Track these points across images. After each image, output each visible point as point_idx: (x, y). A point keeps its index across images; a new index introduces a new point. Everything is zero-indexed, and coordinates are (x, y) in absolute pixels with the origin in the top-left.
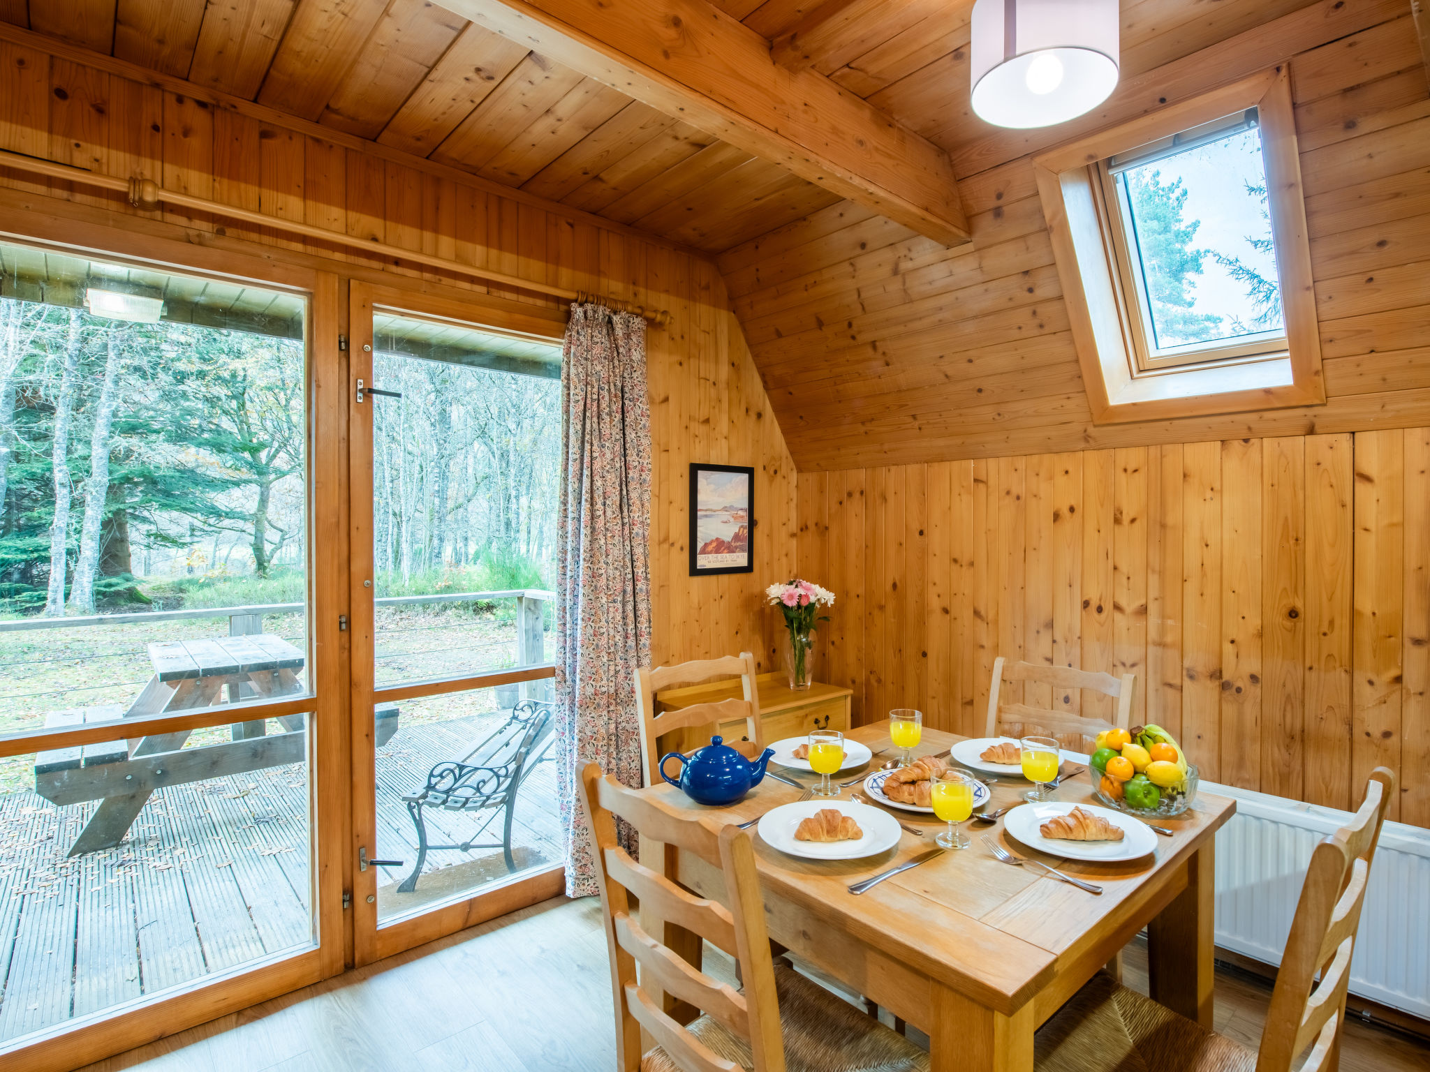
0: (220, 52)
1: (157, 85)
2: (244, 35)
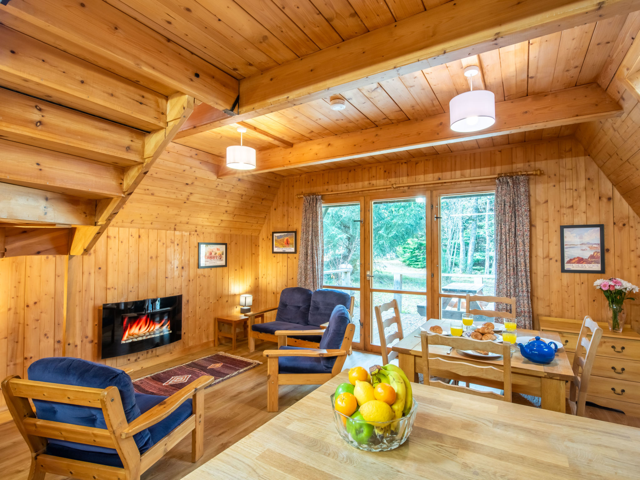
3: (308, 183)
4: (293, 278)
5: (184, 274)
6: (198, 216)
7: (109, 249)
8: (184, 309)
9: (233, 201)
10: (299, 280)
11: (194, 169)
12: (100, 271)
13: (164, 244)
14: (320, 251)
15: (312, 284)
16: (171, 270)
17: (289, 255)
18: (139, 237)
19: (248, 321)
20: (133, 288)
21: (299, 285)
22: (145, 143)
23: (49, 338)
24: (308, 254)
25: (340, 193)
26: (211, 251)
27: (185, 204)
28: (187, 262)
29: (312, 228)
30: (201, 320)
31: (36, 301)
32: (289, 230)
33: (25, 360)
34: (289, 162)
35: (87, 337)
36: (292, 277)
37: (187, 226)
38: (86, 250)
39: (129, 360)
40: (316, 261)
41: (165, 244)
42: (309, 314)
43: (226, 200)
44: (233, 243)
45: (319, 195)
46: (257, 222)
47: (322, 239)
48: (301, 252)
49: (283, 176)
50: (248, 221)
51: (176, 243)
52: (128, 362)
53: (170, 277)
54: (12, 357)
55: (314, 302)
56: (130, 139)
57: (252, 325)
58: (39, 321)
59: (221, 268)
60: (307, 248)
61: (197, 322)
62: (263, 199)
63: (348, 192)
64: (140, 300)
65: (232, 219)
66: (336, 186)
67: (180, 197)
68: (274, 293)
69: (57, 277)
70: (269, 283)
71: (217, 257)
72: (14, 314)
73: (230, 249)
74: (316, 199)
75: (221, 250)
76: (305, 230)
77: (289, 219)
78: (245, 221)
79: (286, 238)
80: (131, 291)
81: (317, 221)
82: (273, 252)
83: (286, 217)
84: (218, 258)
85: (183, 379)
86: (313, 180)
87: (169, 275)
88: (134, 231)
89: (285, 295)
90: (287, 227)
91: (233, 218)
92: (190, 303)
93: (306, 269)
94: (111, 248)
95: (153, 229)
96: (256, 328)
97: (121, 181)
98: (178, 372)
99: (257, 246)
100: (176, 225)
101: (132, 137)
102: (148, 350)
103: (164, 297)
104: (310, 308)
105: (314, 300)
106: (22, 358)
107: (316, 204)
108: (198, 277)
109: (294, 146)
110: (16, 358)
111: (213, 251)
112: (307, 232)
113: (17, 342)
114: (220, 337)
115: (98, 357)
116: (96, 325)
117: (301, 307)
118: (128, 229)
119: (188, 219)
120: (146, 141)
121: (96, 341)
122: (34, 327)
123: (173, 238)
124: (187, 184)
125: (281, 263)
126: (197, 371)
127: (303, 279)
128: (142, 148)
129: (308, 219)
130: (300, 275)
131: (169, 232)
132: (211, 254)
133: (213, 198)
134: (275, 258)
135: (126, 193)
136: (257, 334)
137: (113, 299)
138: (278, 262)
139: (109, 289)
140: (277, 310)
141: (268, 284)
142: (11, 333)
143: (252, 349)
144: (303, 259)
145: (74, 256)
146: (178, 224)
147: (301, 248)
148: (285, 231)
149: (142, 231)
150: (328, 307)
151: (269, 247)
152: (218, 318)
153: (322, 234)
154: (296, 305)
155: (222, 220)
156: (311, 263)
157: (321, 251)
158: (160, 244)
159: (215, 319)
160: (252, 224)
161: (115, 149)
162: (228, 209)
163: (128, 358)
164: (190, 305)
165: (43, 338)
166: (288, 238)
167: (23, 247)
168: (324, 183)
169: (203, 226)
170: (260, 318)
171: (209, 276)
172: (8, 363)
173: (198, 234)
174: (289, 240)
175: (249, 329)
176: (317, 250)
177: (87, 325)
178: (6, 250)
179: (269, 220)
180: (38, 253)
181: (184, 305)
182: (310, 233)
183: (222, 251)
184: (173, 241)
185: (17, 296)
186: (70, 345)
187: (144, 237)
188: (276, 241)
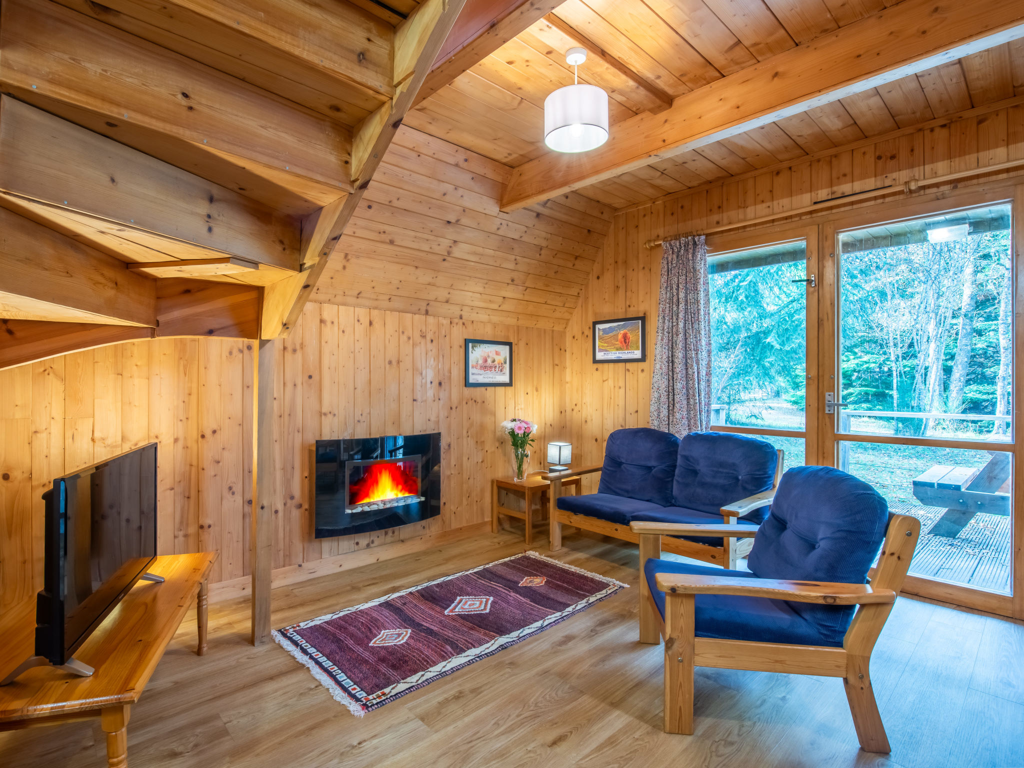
0: (941, 101)
1: (920, 130)
2: (946, 89)
3: (672, 214)
4: (637, 412)
5: (443, 395)
6: (466, 289)
7: (323, 343)
8: (444, 459)
9: (525, 260)
10: (656, 413)
11: (461, 191)
12: (311, 381)
13: (409, 338)
14: (703, 353)
15: (685, 421)
16: (421, 386)
17: (629, 365)
18: (371, 323)
19: (548, 491)
20: (362, 415)
21: (654, 425)
22: (396, 49)
23: (236, 493)
24: (676, 360)
25: (750, 226)
26: (486, 355)
27: (445, 263)
28: (447, 374)
29: (686, 305)
30: (472, 480)
31: (215, 427)
32: (629, 316)
33: (200, 530)
34: (662, 144)
35: (292, 498)
36: (635, 410)
37: (447, 306)
38: (285, 325)
39: (357, 544)
40: (696, 373)
41: (412, 338)
42: (675, 483)
43: (513, 257)
44: (522, 344)
45: (700, 235)
46: (564, 305)
47: (707, 329)
48: (658, 357)
49: (616, 209)
50: (548, 302)
51: (428, 338)
52: (356, 547)
53: (419, 400)
54: (181, 523)
55: (686, 458)
56: (366, 35)
57: (557, 497)
58: (221, 464)
59: (503, 388)
60: (672, 348)
61: (464, 485)
62: (576, 258)
63: (773, 221)
64: (373, 437)
65: (520, 296)
66: (741, 211)
67: (436, 249)
68: (596, 440)
69: (245, 388)
70: (586, 421)
71: (495, 367)
72: (184, 448)
73: (518, 354)
74: (695, 244)
75: (502, 354)
76: (667, 312)
77: (629, 293)
78: (543, 301)
79: (622, 332)
80: (359, 421)
81: (696, 290)
82: (595, 361)
83: (621, 292)
84: (497, 369)
85: (481, 604)
86: (682, 207)
87: (418, 396)
88: (362, 313)
89: (618, 442)
90: (624, 310)
91: (524, 294)
92: (452, 449)
93: (671, 391)
94: (326, 342)
95: (392, 310)
96: (564, 505)
97: (345, 157)
98: (465, 587)
99: (562, 350)
100: (428, 304)
101: (369, 30)
102: (386, 530)
103: (411, 434)
104: (677, 471)
105: (686, 453)
106: (196, 526)
107: (694, 254)
108: (464, 403)
109: (676, 103)
110: (187, 525)
111: (489, 356)
112: (673, 316)
113: (188, 498)
114: (501, 516)
115: (310, 534)
116: (306, 477)
117: (654, 467)
118: (352, 308)
119: (449, 293)
120: (397, 43)
121: (306, 506)
122: (213, 473)
123: (424, 330)
124: (449, 222)
125: (611, 382)
126: (501, 589)
127: (664, 412)
128: (390, 59)
129: (675, 287)
130: (656, 405)
131: (417, 316)
132: (486, 361)
133: (491, 252)
134: (598, 373)
135: (358, 183)
136: (568, 517)
137: (332, 431)
138: (605, 379)
139: (325, 414)
140: (600, 472)
141: (584, 422)
142: (180, 482)
143: (556, 544)
144: (665, 369)
145: (268, 341)
146: (431, 303)
147: (659, 349)
148: (620, 317)
149: (375, 313)
150: (721, 470)
151: (586, 352)
152: (497, 481)
153: (707, 318)
154: (643, 463)
155: (504, 298)
156: (684, 379)
157: (705, 354)
158: (404, 338)
159: (492, 482)
160: (554, 307)
161: (335, 54)
162: (515, 275)
163: (356, 541)
164: (452, 452)
165: (227, 495)
166: (625, 331)
167: (186, 320)
168: (711, 210)
169: (472, 308)
170: (573, 487)
171: (484, 402)
172: (176, 533)
173: (464, 324)
174: (629, 335)
175: (552, 504)
176: (697, 350)
177: (293, 477)
178: (158, 323)
179: (587, 298)
180: (210, 332)
181: (444, 453)
182: (681, 315)
183: (504, 357)
184: (424, 334)
185: (187, 418)
186: (265, 509)
187: (377, 325)
188: (600, 338)
